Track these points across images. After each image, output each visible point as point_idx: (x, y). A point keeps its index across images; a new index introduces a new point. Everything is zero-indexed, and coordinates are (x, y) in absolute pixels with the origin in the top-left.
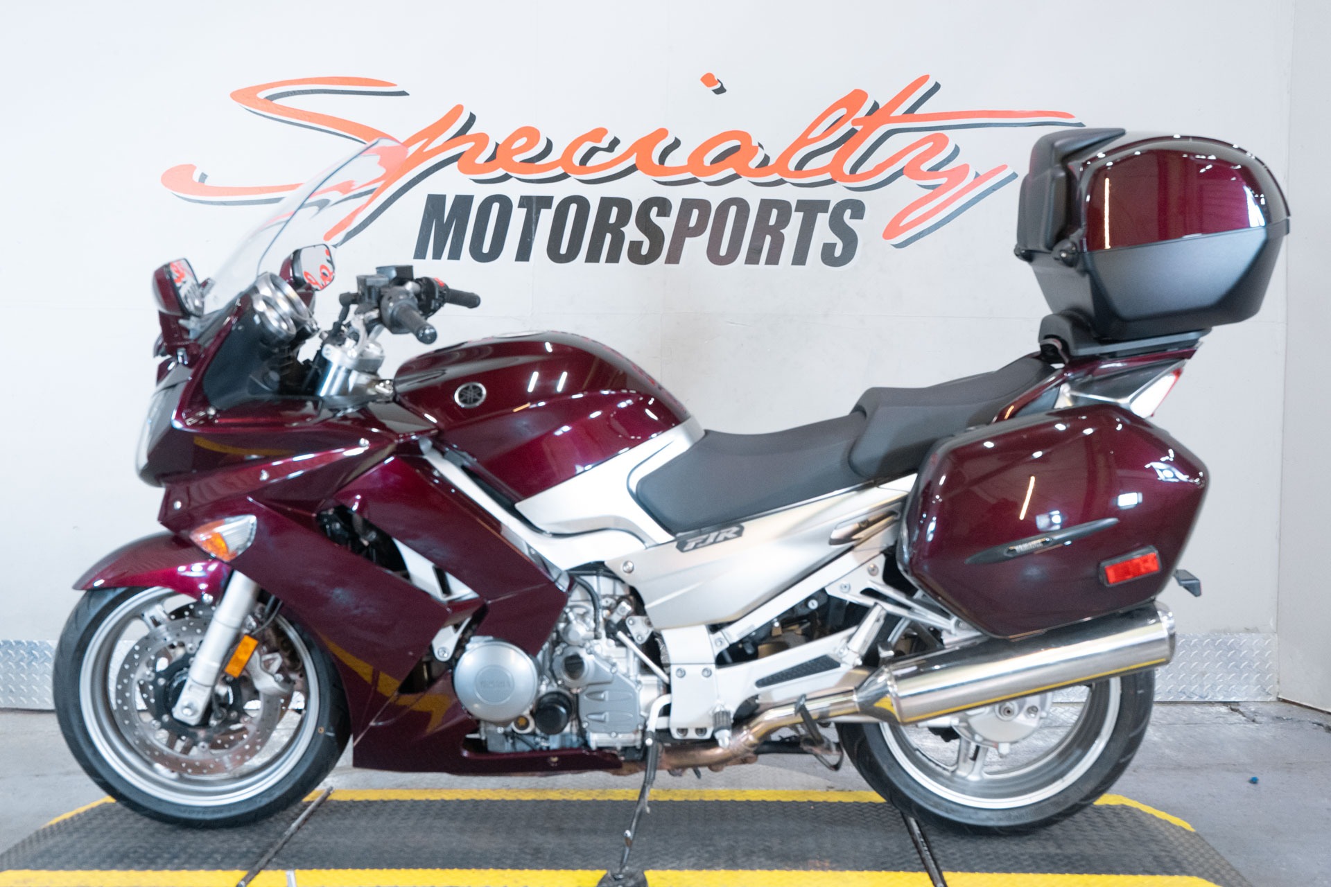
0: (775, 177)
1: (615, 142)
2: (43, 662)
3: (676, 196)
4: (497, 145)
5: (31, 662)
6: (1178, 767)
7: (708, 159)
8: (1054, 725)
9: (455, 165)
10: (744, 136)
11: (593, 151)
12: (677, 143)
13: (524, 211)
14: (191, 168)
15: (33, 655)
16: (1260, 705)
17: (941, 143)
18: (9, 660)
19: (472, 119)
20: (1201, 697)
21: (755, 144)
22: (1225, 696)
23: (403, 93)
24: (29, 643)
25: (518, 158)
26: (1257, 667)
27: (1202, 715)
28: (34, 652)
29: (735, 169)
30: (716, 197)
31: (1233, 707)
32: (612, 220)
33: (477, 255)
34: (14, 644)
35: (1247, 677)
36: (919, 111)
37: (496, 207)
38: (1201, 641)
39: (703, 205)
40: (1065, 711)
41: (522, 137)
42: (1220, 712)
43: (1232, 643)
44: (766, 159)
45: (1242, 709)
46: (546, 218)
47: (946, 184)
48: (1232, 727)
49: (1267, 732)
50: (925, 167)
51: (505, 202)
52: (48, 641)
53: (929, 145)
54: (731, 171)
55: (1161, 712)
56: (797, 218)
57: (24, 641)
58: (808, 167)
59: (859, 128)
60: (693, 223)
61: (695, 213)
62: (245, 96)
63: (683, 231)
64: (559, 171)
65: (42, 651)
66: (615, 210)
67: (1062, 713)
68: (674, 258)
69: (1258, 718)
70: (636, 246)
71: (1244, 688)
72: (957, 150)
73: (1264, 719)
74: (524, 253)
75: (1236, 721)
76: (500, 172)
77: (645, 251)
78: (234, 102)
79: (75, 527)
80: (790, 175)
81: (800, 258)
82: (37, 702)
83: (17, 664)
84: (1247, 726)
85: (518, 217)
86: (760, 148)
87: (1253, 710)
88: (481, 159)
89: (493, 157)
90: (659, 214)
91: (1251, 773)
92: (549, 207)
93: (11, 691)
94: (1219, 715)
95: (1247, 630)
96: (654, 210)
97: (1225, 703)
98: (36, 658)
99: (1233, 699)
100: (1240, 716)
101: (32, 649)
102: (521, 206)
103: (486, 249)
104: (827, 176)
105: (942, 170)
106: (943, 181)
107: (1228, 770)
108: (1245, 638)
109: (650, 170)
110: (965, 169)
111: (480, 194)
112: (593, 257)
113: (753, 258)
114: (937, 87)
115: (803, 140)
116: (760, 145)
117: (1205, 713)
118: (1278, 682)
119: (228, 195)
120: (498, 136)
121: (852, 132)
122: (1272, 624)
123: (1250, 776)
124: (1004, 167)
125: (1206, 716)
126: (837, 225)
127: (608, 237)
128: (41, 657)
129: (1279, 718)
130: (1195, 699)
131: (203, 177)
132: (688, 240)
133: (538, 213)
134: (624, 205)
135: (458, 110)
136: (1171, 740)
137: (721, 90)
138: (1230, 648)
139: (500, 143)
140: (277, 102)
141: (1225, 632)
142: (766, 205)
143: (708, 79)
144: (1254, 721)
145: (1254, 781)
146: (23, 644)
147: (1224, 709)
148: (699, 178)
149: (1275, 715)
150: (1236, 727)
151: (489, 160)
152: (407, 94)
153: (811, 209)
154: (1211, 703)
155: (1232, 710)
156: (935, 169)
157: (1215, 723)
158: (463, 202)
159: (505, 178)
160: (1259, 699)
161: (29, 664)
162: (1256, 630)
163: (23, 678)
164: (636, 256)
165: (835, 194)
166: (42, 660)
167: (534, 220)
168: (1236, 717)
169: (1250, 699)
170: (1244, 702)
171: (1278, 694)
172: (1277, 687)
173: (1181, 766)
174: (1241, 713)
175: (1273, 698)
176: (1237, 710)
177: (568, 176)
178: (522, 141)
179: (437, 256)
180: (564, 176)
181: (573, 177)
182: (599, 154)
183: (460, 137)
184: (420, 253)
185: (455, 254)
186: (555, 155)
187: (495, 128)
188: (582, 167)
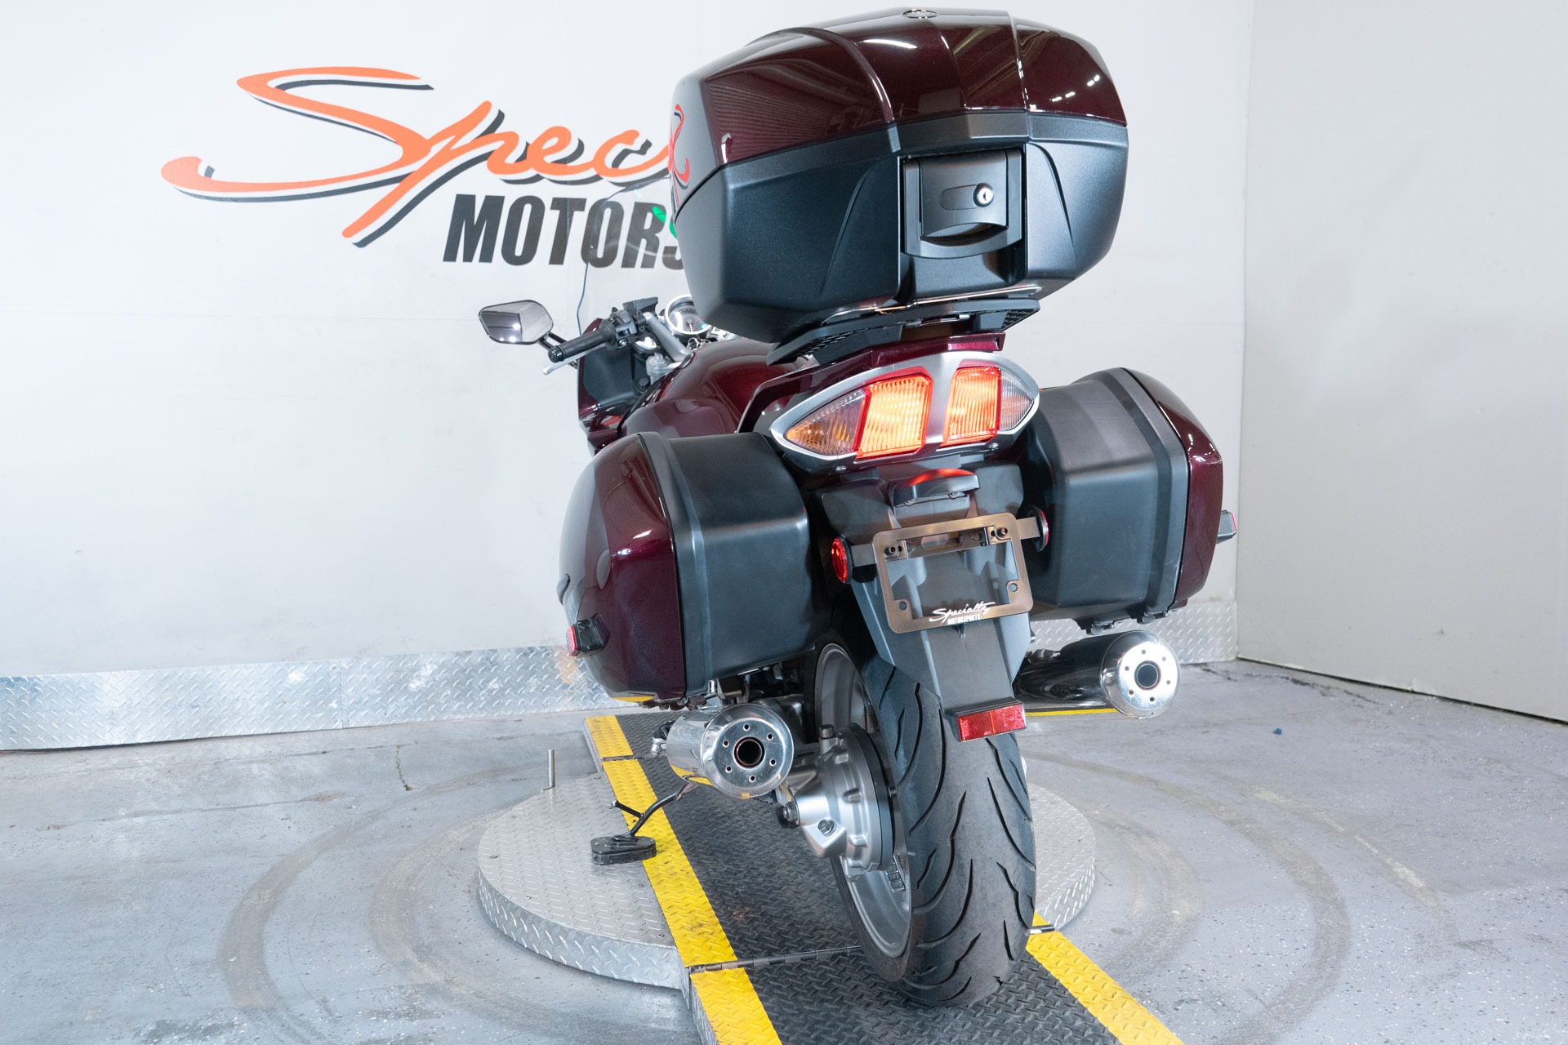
1: (647, 145)
2: (49, 698)
4: (527, 144)
9: (484, 164)
11: (625, 154)
13: (557, 213)
14: (198, 161)
15: (37, 691)
16: (1227, 665)
18: (8, 698)
19: (501, 117)
22: (1196, 659)
23: (427, 87)
25: (549, 159)
26: (1221, 631)
28: (36, 687)
31: (1204, 668)
32: (647, 225)
33: (510, 257)
34: (12, 680)
35: (1213, 641)
37: (528, 208)
41: (552, 137)
42: (1196, 673)
45: (1212, 669)
46: (579, 220)
51: (537, 204)
57: (25, 677)
62: (254, 84)
64: (591, 173)
65: (47, 686)
66: (649, 216)
69: (1232, 677)
71: (1211, 650)
73: (1237, 677)
74: (557, 257)
76: (531, 173)
78: (242, 90)
79: (77, 552)
83: (18, 702)
84: (1227, 683)
85: (551, 218)
87: (1222, 669)
88: (511, 159)
89: (523, 157)
91: (1272, 725)
92: (582, 208)
93: (12, 732)
94: (1197, 676)
95: (1212, 600)
97: (1196, 665)
98: (40, 693)
99: (1201, 661)
100: (1216, 675)
101: (36, 684)
102: (553, 208)
103: (519, 252)
107: (1249, 724)
108: (1210, 607)
111: (511, 194)
112: (628, 262)
118: (1238, 644)
119: (239, 191)
120: (528, 135)
122: (1232, 593)
123: (1275, 729)
127: (643, 244)
128: (47, 693)
131: (210, 171)
133: (571, 215)
135: (485, 107)
139: (531, 142)
140: (289, 91)
144: (1229, 679)
145: (1278, 732)
146: (23, 680)
147: (1198, 670)
149: (1245, 672)
150: (1217, 688)
151: (519, 160)
152: (431, 88)
155: (1205, 670)
158: (493, 204)
159: (537, 178)
160: (1225, 659)
162: (1219, 599)
163: (25, 717)
166: (48, 695)
167: (567, 222)
168: (1211, 676)
169: (1216, 660)
170: (1212, 662)
171: (1238, 654)
172: (1237, 648)
173: (1208, 723)
174: (1214, 673)
175: (1233, 658)
176: (1209, 670)
177: (601, 178)
178: (553, 142)
179: (468, 258)
180: (596, 178)
181: (606, 179)
182: (631, 157)
183: (489, 135)
184: (450, 255)
185: (487, 257)
186: (587, 157)
187: (525, 126)
188: (615, 169)
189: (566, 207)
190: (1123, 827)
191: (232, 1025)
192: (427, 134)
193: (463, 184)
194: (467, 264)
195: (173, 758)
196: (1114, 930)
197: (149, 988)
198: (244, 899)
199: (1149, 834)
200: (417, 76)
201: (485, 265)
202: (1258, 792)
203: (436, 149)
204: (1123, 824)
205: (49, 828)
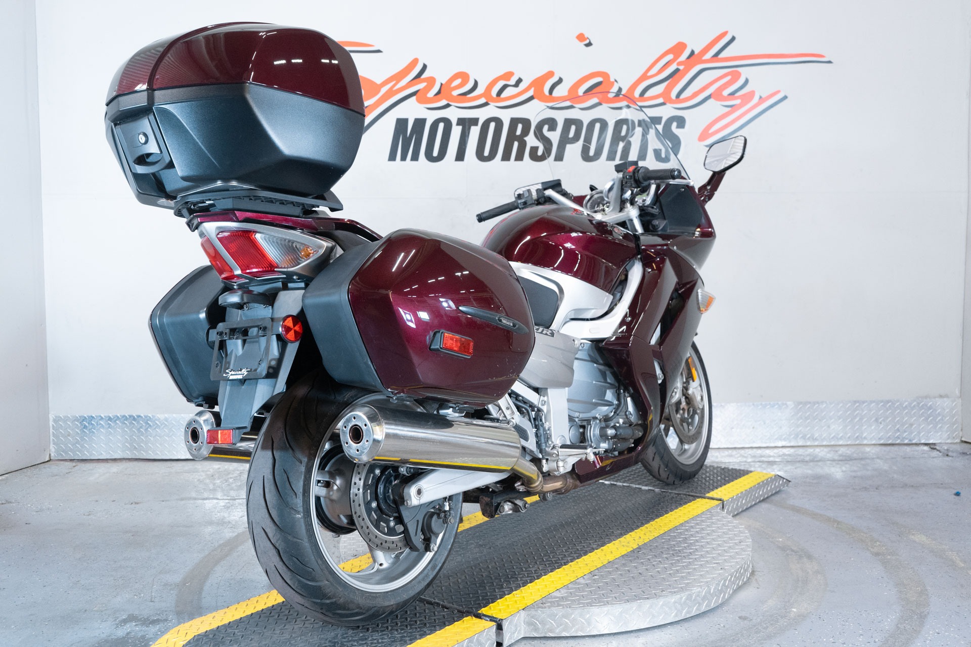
0: (625, 103)
1: (519, 81)
2: (155, 429)
3: (560, 117)
4: (442, 84)
5: (147, 429)
6: (905, 486)
7: (581, 91)
8: (816, 460)
9: (414, 98)
10: (605, 75)
11: (505, 87)
12: (560, 81)
13: (460, 128)
15: (148, 424)
16: (950, 446)
17: (736, 76)
18: (133, 427)
19: (425, 67)
20: (910, 440)
21: (612, 79)
22: (925, 440)
23: (379, 51)
24: (146, 417)
25: (455, 93)
26: (948, 420)
27: (912, 452)
28: (149, 422)
29: (599, 98)
30: (586, 117)
31: (932, 447)
32: (519, 132)
33: (430, 157)
34: (136, 417)
35: (941, 427)
36: (722, 55)
37: (441, 126)
38: (910, 404)
39: (578, 123)
40: (821, 451)
41: (457, 78)
42: (924, 450)
43: (931, 405)
44: (620, 90)
45: (938, 448)
46: (475, 132)
47: (740, 104)
48: (934, 459)
49: (959, 463)
50: (726, 93)
51: (447, 123)
52: (158, 415)
53: (729, 78)
54: (595, 100)
55: (885, 451)
56: (638, 131)
57: (142, 415)
58: (647, 95)
59: (681, 68)
60: (571, 135)
61: (573, 128)
63: (565, 141)
64: (483, 101)
65: (154, 421)
66: (520, 126)
67: (819, 452)
68: (559, 158)
69: (950, 454)
70: (534, 150)
71: (939, 434)
72: (747, 81)
73: (954, 454)
74: (460, 156)
75: (936, 456)
76: (444, 102)
77: (540, 153)
80: (636, 100)
81: (642, 156)
82: (152, 454)
83: (139, 430)
84: (945, 459)
85: (456, 131)
86: (615, 83)
87: (946, 448)
88: (431, 94)
89: (439, 93)
90: (549, 130)
91: (956, 489)
92: (477, 125)
93: (135, 448)
94: (923, 452)
95: (941, 396)
96: (546, 127)
97: (926, 444)
98: (150, 426)
99: (931, 442)
100: (938, 452)
101: (148, 420)
102: (458, 124)
103: (435, 154)
104: (661, 100)
105: (738, 94)
106: (738, 102)
107: (939, 488)
108: (939, 402)
109: (543, 99)
110: (752, 94)
111: (431, 117)
112: (506, 157)
113: (612, 156)
114: (733, 39)
115: (644, 77)
116: (616, 81)
117: (914, 451)
118: (962, 430)
120: (442, 78)
121: (677, 71)
122: (957, 392)
123: (955, 491)
124: (778, 92)
125: (916, 453)
126: (667, 133)
127: (516, 144)
128: (154, 425)
129: (964, 454)
130: (906, 442)
132: (568, 147)
133: (469, 129)
134: (526, 123)
135: (415, 62)
136: (896, 469)
137: (589, 44)
138: (930, 408)
139: (443, 83)
141: (926, 397)
142: (619, 123)
143: (581, 37)
144: (947, 455)
145: (958, 494)
147: (926, 448)
148: (575, 105)
149: (961, 451)
150: (936, 461)
151: (436, 94)
152: (381, 52)
154: (916, 444)
155: (932, 448)
156: (732, 94)
157: (923, 457)
158: (420, 123)
159: (448, 106)
160: (949, 441)
161: (146, 430)
162: (947, 396)
163: (142, 439)
164: (534, 156)
165: (666, 112)
166: (154, 427)
167: (467, 134)
168: (935, 453)
169: (943, 442)
170: (939, 443)
171: (962, 437)
172: (961, 433)
173: (906, 485)
174: (938, 450)
175: (958, 441)
176: (935, 449)
177: (489, 104)
178: (458, 81)
179: (404, 158)
180: (486, 104)
181: (492, 104)
182: (509, 89)
183: (417, 79)
184: (392, 157)
185: (415, 158)
186: (480, 90)
187: (440, 73)
188: (498, 98)
189: (467, 124)
190: (793, 551)
191: (166, 620)
192: (379, 81)
193: (400, 112)
194: (403, 162)
195: (219, 468)
196: (740, 618)
197: (135, 595)
198: (213, 551)
199: (810, 557)
200: (373, 44)
201: (414, 163)
202: (913, 534)
203: (384, 90)
204: (795, 549)
205: (132, 503)
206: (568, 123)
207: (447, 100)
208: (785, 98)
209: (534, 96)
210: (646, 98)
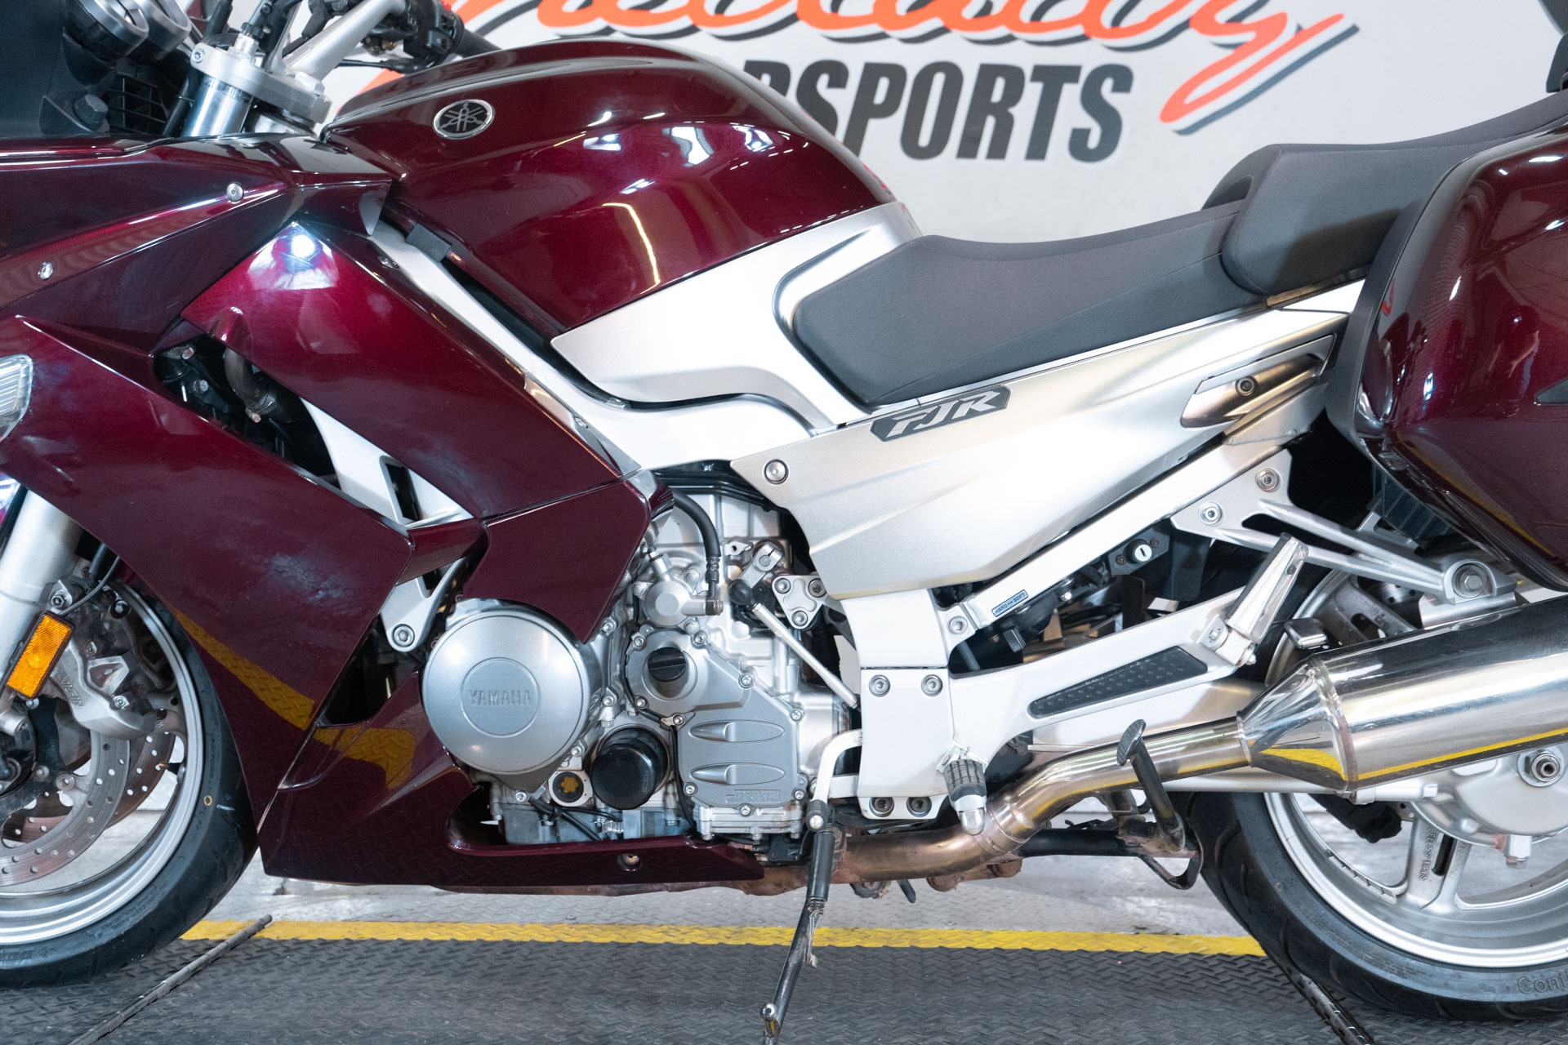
0: (1001, 31)
3: (855, 59)
7: (903, 5)
9: (533, 12)
25: (625, 4)
29: (943, 18)
30: (913, 60)
39: (896, 73)
44: (989, 5)
47: (1255, 41)
50: (1222, 16)
54: (935, 23)
56: (1033, 92)
58: (1048, 17)
60: (880, 97)
61: (884, 83)
63: (865, 110)
64: (684, 21)
66: (766, 79)
80: (1024, 28)
81: (1037, 149)
88: (572, 4)
89: (589, 2)
90: (830, 85)
96: (824, 80)
104: (1078, 30)
106: (1248, 37)
109: (818, 21)
110: (1279, 21)
113: (968, 149)
124: (1338, 18)
126: (1092, 101)
132: (873, 124)
134: (779, 72)
142: (988, 73)
148: (889, 32)
151: (583, 6)
153: (1053, 78)
156: (1237, 19)
165: (1090, 56)
177: (702, 29)
180: (695, 30)
181: (706, 32)
188: (719, 16)
206: (872, 72)
207: (606, 18)
208: (1353, 30)
209: (799, 15)
210: (1045, 24)
